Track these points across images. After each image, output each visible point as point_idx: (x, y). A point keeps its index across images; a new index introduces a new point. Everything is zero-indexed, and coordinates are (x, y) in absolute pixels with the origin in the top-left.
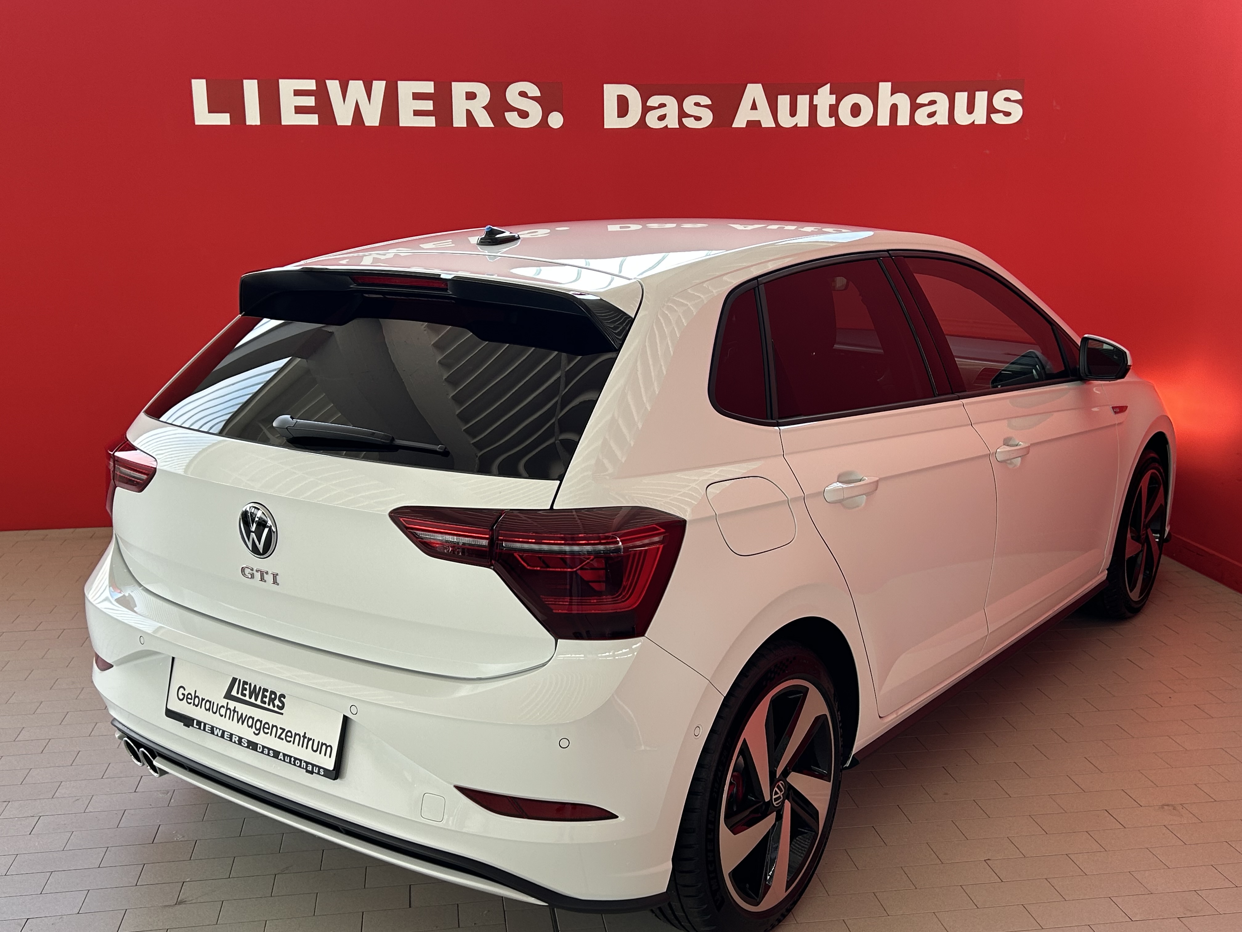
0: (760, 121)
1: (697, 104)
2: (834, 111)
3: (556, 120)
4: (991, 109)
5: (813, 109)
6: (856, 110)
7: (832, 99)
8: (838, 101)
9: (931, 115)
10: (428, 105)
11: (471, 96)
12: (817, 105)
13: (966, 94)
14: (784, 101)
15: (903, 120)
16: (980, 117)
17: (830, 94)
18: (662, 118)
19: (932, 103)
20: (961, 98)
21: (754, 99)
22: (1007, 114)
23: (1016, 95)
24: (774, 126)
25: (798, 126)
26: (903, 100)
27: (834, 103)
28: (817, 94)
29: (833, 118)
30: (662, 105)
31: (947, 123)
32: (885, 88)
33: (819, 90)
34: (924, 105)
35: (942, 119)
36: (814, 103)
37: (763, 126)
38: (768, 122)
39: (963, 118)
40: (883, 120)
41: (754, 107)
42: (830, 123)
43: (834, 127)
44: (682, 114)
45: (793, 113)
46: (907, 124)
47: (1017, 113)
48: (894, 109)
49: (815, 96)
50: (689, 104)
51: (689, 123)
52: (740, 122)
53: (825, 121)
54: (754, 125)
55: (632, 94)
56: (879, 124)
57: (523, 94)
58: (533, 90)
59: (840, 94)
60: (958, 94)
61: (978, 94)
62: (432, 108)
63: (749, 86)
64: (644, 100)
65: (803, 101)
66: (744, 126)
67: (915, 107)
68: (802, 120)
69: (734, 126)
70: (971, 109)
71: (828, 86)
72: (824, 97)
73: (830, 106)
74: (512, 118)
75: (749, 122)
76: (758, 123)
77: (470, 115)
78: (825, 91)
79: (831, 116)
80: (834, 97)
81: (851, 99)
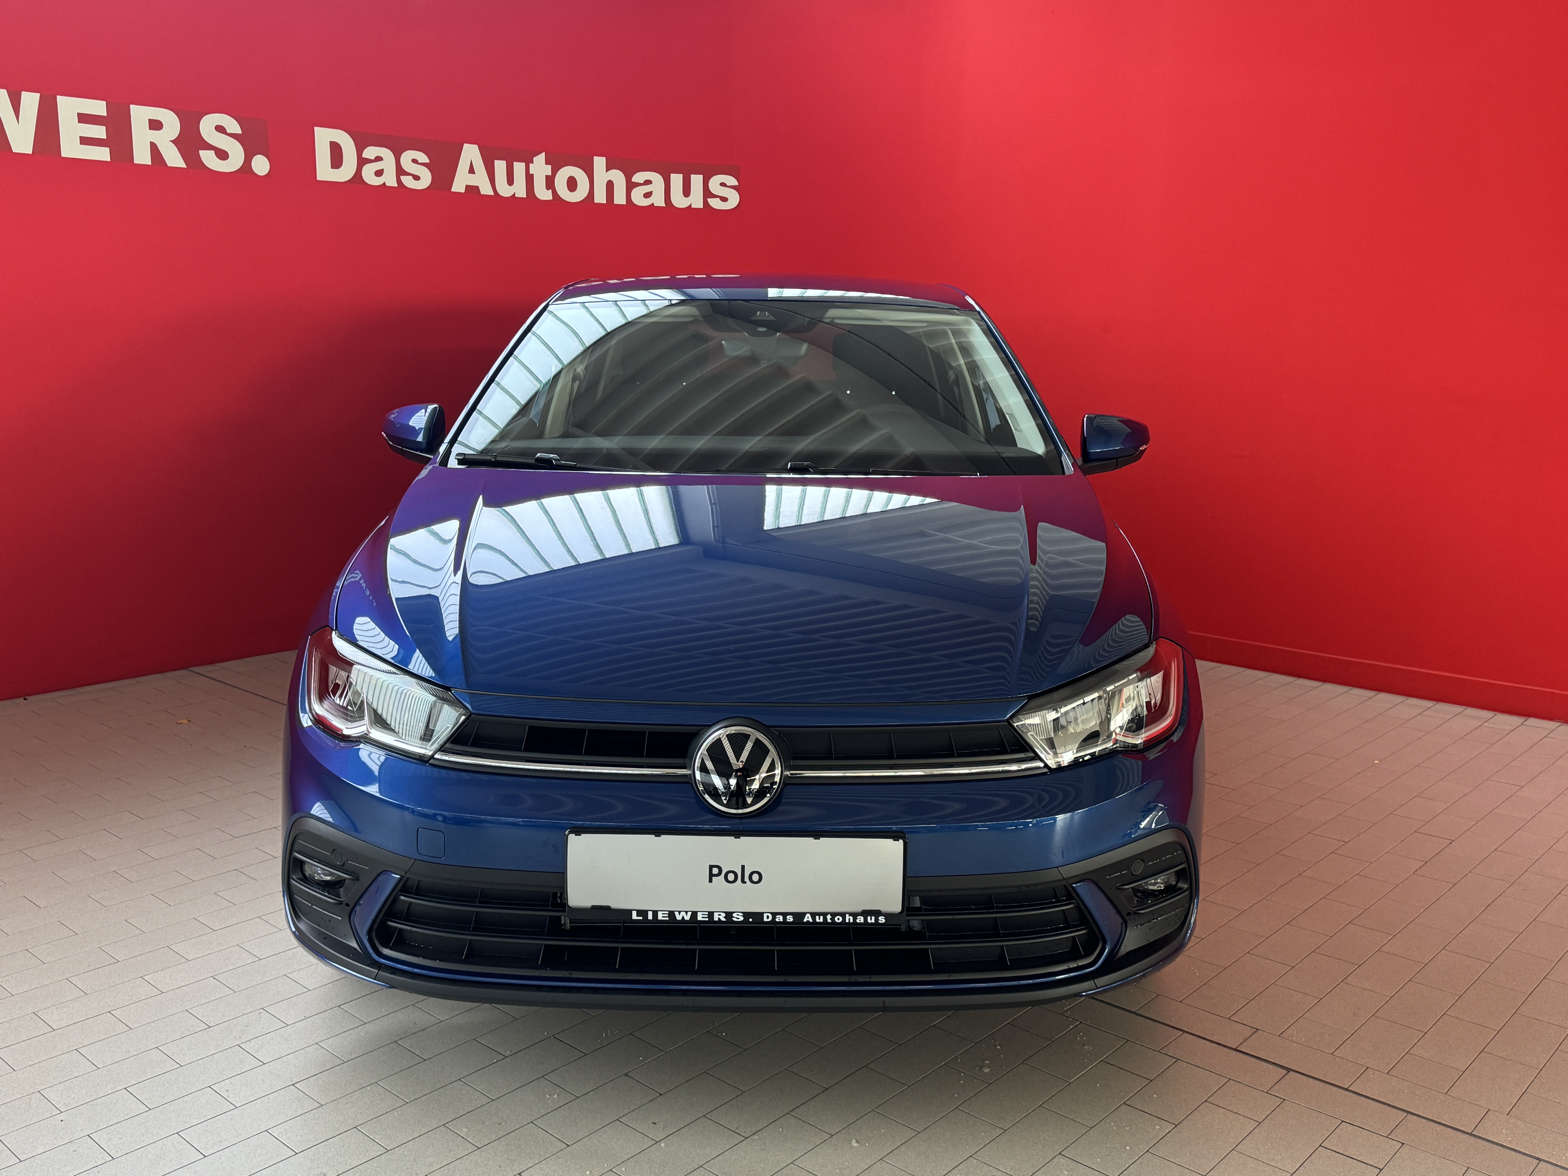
0: (478, 187)
1: (415, 161)
2: (550, 182)
3: (261, 165)
4: (707, 194)
5: (530, 178)
6: (572, 184)
7: (548, 170)
8: (554, 172)
9: (648, 195)
12: (533, 175)
13: (681, 176)
14: (500, 166)
15: (620, 198)
16: (696, 200)
17: (547, 163)
19: (648, 182)
20: (677, 179)
21: (471, 162)
22: (724, 199)
23: (732, 181)
24: (492, 193)
25: (516, 196)
26: (618, 177)
27: (550, 174)
28: (532, 162)
29: (551, 190)
30: (378, 159)
31: (664, 205)
32: (600, 162)
34: (639, 185)
35: (658, 200)
36: (531, 173)
37: (482, 193)
38: (486, 190)
39: (679, 201)
40: (600, 198)
41: (472, 171)
43: (551, 201)
45: (511, 180)
46: (625, 203)
47: (734, 200)
48: (610, 185)
49: (531, 164)
51: (408, 182)
54: (472, 190)
55: (346, 141)
56: (596, 201)
58: (232, 125)
59: (556, 164)
60: (673, 176)
61: (693, 177)
62: (105, 137)
63: (465, 145)
64: (359, 150)
65: (519, 168)
66: (463, 191)
67: (631, 186)
68: (519, 190)
69: (453, 190)
70: (687, 192)
71: (544, 153)
72: (540, 167)
73: (547, 176)
74: (208, 158)
75: (468, 187)
76: (476, 188)
77: (154, 149)
78: (540, 159)
79: (548, 188)
80: (550, 166)
81: (567, 171)
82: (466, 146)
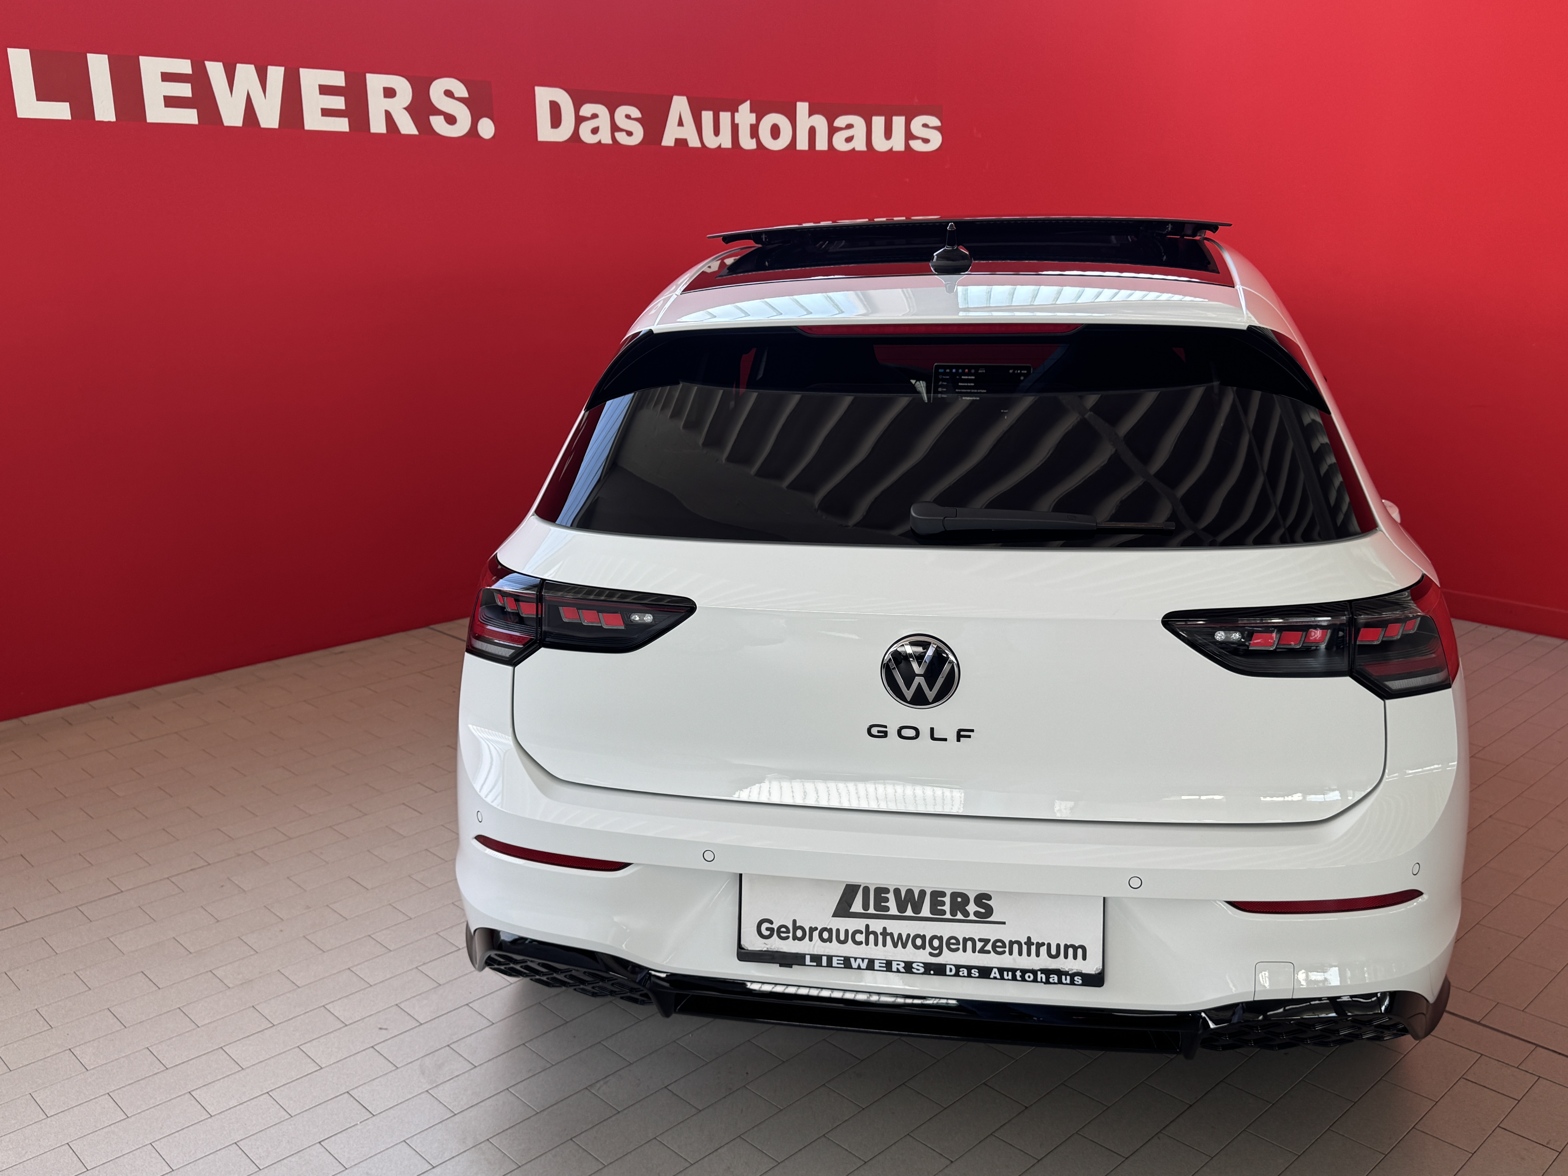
1: (628, 117)
2: (754, 131)
3: (486, 128)
4: (909, 136)
5: (735, 129)
6: (775, 132)
7: (752, 119)
8: (759, 120)
9: (849, 140)
10: (339, 103)
11: (389, 92)
12: (738, 124)
13: (883, 118)
14: (707, 117)
15: (822, 144)
16: (897, 143)
17: (751, 112)
18: (596, 131)
19: (850, 126)
20: (879, 122)
21: (680, 113)
22: (926, 141)
23: (935, 121)
24: (699, 145)
25: (723, 146)
26: (820, 123)
27: (754, 122)
28: (738, 111)
29: (754, 140)
30: (595, 116)
31: (865, 149)
32: (802, 108)
33: (741, 108)
34: (840, 129)
35: (860, 144)
36: (736, 122)
37: (690, 146)
38: (694, 142)
39: (880, 144)
40: (802, 144)
41: (681, 123)
42: (752, 144)
43: (755, 149)
44: (615, 128)
45: (717, 131)
46: (826, 149)
47: (936, 140)
48: (812, 132)
49: (736, 114)
50: (620, 115)
51: (622, 138)
52: (668, 139)
53: (747, 142)
54: (681, 143)
55: (564, 100)
56: (798, 148)
57: (448, 93)
58: (460, 89)
59: (760, 112)
60: (875, 119)
61: (895, 119)
62: (344, 107)
63: (675, 97)
64: (576, 109)
65: (724, 117)
66: (671, 143)
67: (833, 130)
68: (725, 140)
70: (888, 135)
71: (748, 103)
72: (745, 115)
73: (751, 125)
74: (438, 124)
75: (677, 140)
76: (685, 141)
77: (388, 117)
78: (744, 108)
79: (752, 137)
80: (754, 116)
81: (771, 119)
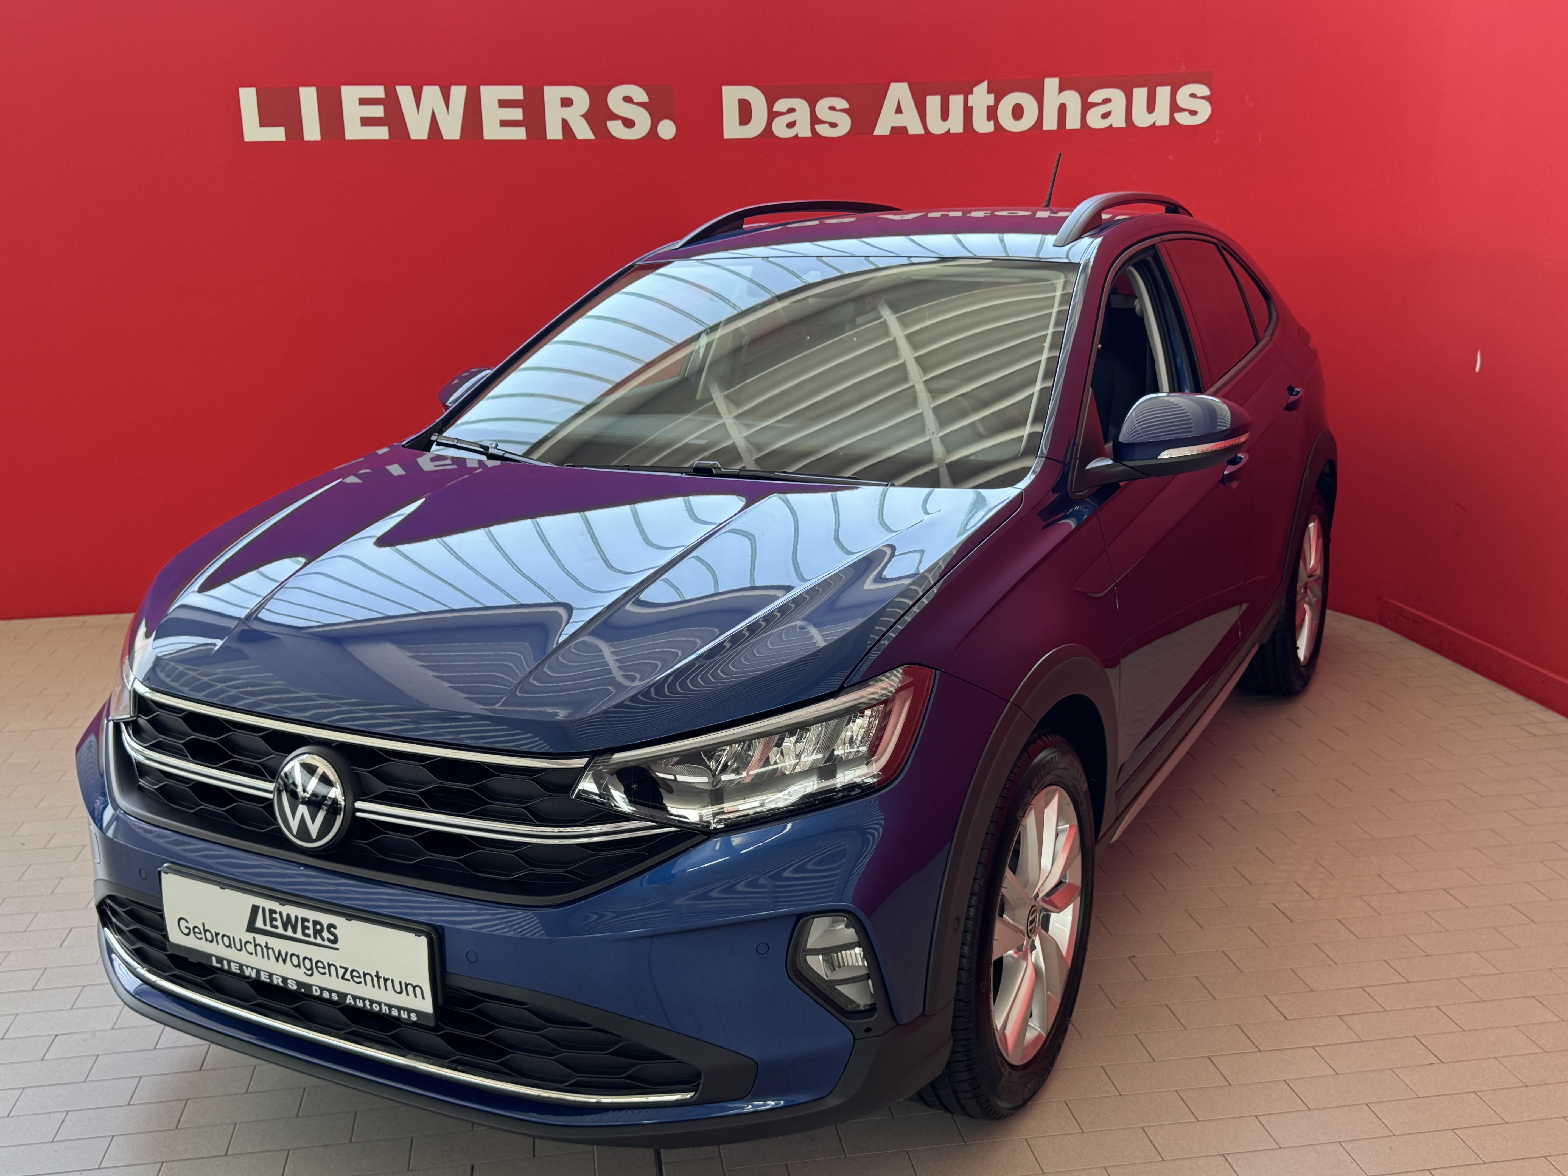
0: (906, 127)
1: (832, 108)
2: (992, 113)
3: (667, 130)
5: (968, 112)
6: (1018, 112)
8: (998, 101)
9: (1106, 116)
10: (517, 114)
11: (567, 102)
12: (972, 107)
13: (1145, 90)
14: (933, 102)
15: (1073, 122)
17: (988, 94)
18: (791, 125)
19: (1107, 101)
23: (1203, 90)
24: (922, 132)
25: (951, 131)
26: (1072, 99)
28: (972, 93)
29: (992, 122)
30: (791, 110)
32: (1051, 84)
33: (975, 89)
36: (970, 105)
40: (1050, 123)
41: (899, 110)
42: (989, 127)
43: (993, 132)
44: (815, 120)
45: (945, 116)
50: (822, 107)
51: (824, 130)
52: (882, 129)
53: (983, 125)
54: (899, 132)
55: (755, 97)
57: (628, 99)
58: (639, 94)
59: (999, 92)
61: (1159, 89)
64: (770, 104)
66: (888, 133)
67: (1086, 107)
68: (956, 125)
71: (985, 84)
72: (981, 97)
73: (989, 107)
74: (616, 129)
75: (893, 128)
76: (904, 129)
77: (566, 125)
78: (981, 89)
79: (989, 119)
80: (992, 96)
81: (1012, 99)
82: (893, 86)
